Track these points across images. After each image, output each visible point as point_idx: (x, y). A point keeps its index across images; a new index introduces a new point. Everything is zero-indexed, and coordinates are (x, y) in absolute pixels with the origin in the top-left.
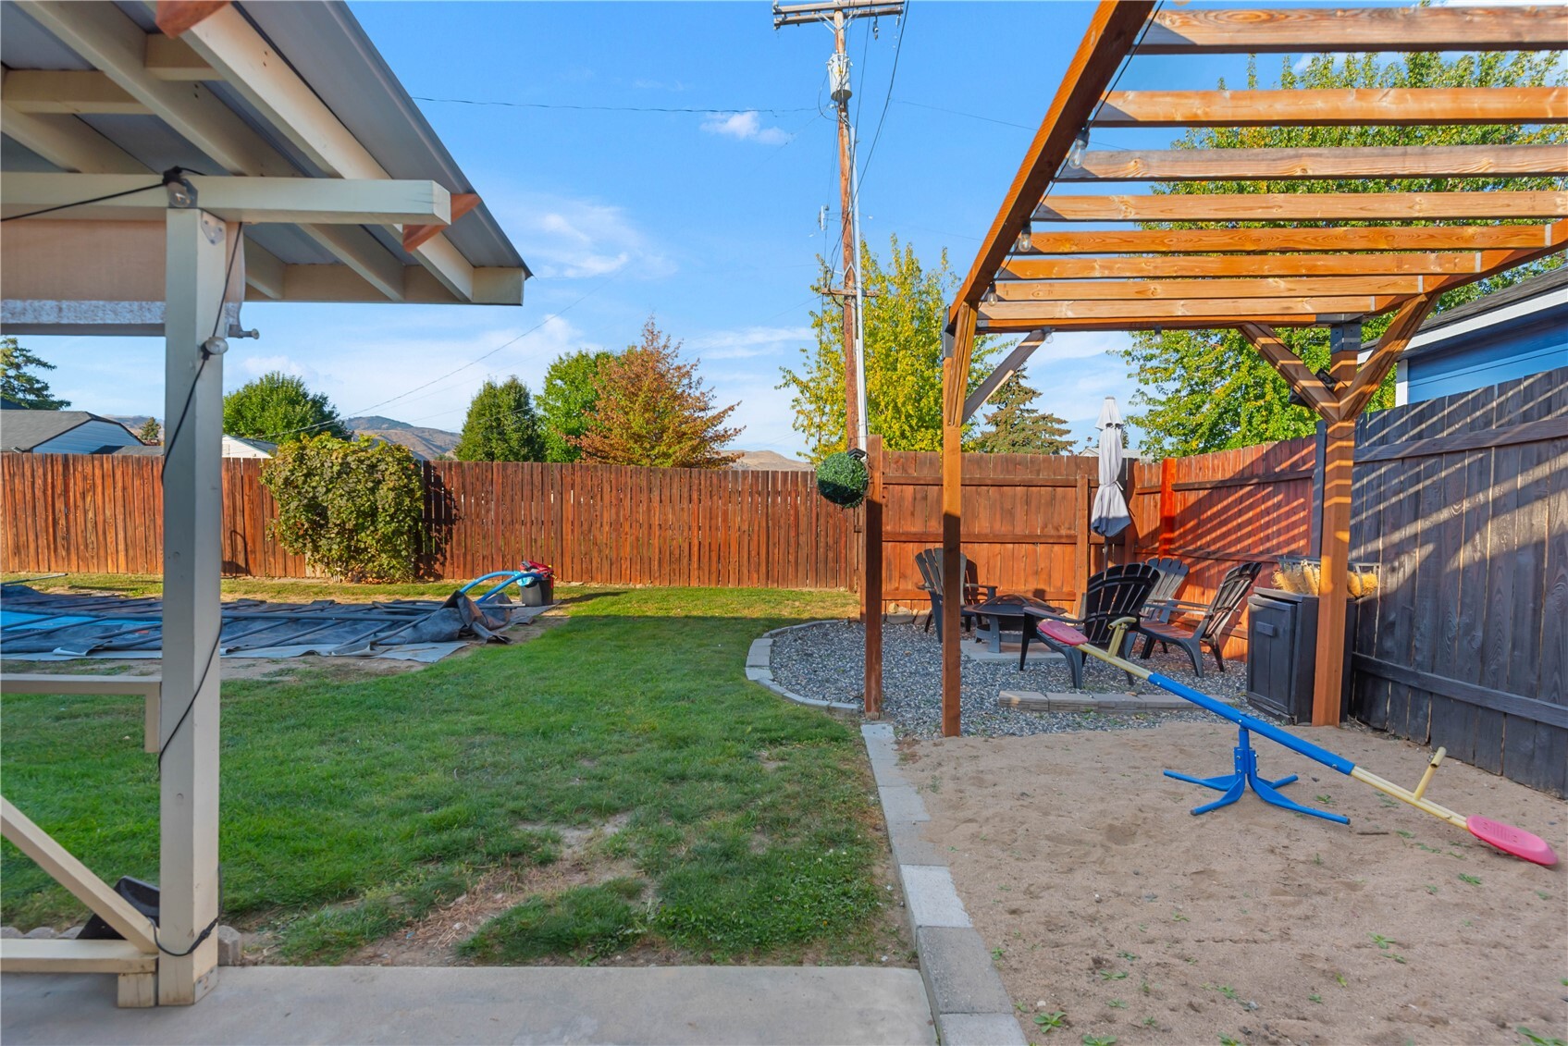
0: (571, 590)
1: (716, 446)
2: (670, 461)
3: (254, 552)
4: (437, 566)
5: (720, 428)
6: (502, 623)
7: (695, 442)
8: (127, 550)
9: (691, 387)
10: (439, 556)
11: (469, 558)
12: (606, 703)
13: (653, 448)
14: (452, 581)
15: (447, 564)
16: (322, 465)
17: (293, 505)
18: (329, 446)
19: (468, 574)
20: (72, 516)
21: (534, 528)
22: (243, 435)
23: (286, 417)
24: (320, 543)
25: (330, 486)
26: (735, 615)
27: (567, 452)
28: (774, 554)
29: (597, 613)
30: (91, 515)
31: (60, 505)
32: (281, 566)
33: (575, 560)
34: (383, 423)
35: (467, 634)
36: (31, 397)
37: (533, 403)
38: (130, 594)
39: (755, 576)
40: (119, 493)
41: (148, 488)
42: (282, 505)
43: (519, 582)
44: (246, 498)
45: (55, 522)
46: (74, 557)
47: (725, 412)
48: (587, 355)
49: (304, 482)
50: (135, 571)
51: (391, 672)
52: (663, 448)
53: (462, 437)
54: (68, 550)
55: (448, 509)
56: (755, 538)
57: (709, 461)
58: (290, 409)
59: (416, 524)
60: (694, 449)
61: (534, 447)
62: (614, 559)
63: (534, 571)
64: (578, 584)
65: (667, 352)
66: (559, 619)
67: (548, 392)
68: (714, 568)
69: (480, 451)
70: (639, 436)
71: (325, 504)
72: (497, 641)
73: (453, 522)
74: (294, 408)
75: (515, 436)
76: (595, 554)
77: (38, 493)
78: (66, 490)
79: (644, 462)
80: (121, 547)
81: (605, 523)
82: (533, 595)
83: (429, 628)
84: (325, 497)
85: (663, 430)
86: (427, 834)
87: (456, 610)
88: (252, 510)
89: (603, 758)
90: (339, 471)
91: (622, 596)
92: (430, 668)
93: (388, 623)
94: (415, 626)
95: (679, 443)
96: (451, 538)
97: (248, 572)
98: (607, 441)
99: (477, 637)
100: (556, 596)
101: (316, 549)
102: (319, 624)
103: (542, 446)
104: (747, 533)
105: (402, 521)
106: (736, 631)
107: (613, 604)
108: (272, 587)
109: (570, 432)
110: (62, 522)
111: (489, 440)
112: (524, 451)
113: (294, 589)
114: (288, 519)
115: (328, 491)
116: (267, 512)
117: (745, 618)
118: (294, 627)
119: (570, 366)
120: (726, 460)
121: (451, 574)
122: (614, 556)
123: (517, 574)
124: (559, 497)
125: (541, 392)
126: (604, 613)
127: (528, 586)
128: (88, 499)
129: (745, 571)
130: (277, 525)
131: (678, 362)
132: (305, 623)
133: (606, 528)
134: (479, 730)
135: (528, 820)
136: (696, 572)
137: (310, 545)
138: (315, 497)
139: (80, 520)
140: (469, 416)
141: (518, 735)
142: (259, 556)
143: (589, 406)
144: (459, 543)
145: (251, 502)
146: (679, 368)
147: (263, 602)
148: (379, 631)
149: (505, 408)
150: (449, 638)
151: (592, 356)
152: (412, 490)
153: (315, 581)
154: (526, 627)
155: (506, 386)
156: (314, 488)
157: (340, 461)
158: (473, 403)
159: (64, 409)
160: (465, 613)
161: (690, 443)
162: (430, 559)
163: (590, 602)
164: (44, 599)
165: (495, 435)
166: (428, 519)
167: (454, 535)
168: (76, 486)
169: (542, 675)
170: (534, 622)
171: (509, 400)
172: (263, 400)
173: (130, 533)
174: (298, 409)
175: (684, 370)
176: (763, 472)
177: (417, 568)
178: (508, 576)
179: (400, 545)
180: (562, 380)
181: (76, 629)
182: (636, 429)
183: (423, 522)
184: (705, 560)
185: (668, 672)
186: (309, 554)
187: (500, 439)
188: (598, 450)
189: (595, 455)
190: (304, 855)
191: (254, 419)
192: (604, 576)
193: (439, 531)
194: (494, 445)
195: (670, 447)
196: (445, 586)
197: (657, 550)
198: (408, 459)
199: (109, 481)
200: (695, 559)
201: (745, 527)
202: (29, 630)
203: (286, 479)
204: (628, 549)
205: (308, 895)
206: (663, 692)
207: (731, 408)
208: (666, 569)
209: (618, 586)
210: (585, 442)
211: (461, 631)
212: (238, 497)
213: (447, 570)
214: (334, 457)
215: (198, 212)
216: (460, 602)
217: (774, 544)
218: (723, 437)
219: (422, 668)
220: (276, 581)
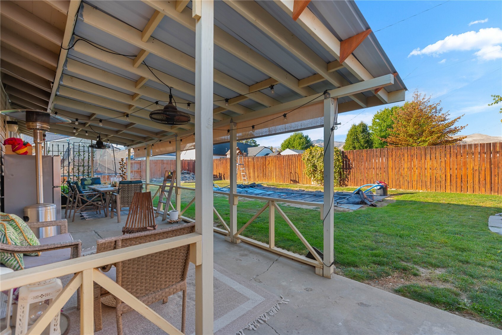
0: (392, 191)
1: (450, 135)
2: (427, 143)
3: (300, 178)
4: (346, 182)
5: (452, 127)
6: (372, 200)
7: (439, 135)
8: (275, 177)
9: (436, 113)
10: (346, 179)
11: (356, 180)
12: (421, 230)
13: (418, 139)
14: (351, 187)
15: (349, 181)
16: (316, 154)
17: (309, 165)
18: (317, 149)
19: (355, 185)
20: (266, 170)
21: (378, 170)
22: (290, 148)
23: (299, 142)
24: (315, 175)
25: (318, 160)
26: (475, 205)
27: (381, 144)
28: (495, 180)
29: (406, 200)
30: (269, 169)
31: (264, 167)
32: (306, 181)
33: (393, 181)
34: (320, 141)
35: (363, 203)
36: (254, 144)
37: (368, 129)
38: (277, 187)
39: (484, 189)
40: (274, 164)
41: (279, 162)
42: (307, 165)
43: (375, 188)
44: (298, 164)
45: (264, 171)
46: (267, 178)
47: (455, 120)
48: (388, 109)
49: (312, 159)
50: (277, 182)
51: (344, 211)
52: (423, 138)
53: (345, 143)
54: (266, 177)
55: (349, 165)
56: (483, 173)
57: (447, 142)
58: (300, 140)
59: (340, 170)
60: (438, 138)
61: (369, 144)
62: (409, 181)
63: (380, 184)
64: (394, 189)
65: (424, 101)
66: (392, 200)
67: (373, 124)
68: (459, 185)
69: (351, 146)
70: (412, 135)
71: (317, 165)
72: (372, 205)
73: (350, 169)
74: (301, 140)
75: (363, 140)
76: (401, 179)
77: (261, 165)
78: (265, 164)
79: (414, 145)
80: (275, 176)
81: (405, 168)
82: (381, 192)
83: (351, 200)
84: (317, 163)
85: (423, 131)
86: (373, 257)
87: (359, 195)
88: (300, 167)
89: (427, 248)
90: (320, 156)
91: (414, 194)
92: (355, 211)
93: (339, 198)
94: (347, 199)
95: (431, 136)
96: (350, 174)
97: (299, 183)
98: (397, 138)
99: (366, 204)
100: (388, 193)
101: (314, 177)
102: (320, 197)
103: (372, 143)
104: (478, 171)
105: (336, 169)
106: (478, 211)
107: (412, 197)
108: (305, 186)
109: (382, 137)
110: (265, 171)
111: (354, 143)
112: (366, 145)
113: (310, 187)
114: (308, 169)
115: (318, 161)
116: (303, 168)
117: (482, 206)
118: (315, 197)
119: (382, 114)
120: (456, 140)
121: (350, 185)
122: (409, 180)
123: (375, 185)
124: (387, 159)
125: (371, 125)
126: (410, 200)
127: (378, 189)
128: (269, 166)
129: (477, 187)
130: (305, 171)
131: (429, 104)
132: (317, 196)
133: (406, 170)
134: (377, 232)
135: (404, 261)
136: (449, 187)
137: (313, 176)
138: (314, 163)
139: (268, 170)
140: (347, 136)
141: (390, 235)
142: (301, 179)
143: (390, 127)
144: (353, 175)
145: (299, 165)
146: (431, 106)
147: (304, 190)
148: (337, 200)
149: (359, 132)
150: (357, 203)
151: (390, 109)
152: (339, 160)
153: (314, 185)
154: (381, 202)
155: (359, 125)
156: (314, 161)
157: (320, 153)
158: (349, 132)
159: (259, 146)
160: (362, 196)
161: (437, 135)
162: (344, 180)
163: (401, 196)
164: (264, 188)
165: (356, 141)
166: (343, 168)
167: (351, 173)
168: (267, 163)
169: (392, 218)
170: (383, 201)
171: (361, 129)
172: (294, 139)
173: (276, 173)
174: (302, 140)
175: (433, 106)
176: (487, 144)
177: (340, 183)
178: (372, 186)
179: (336, 176)
180: (378, 119)
181: (273, 194)
182: (410, 132)
183: (342, 169)
184: (454, 182)
185: (447, 223)
186: (312, 178)
187: (357, 142)
188: (394, 142)
189: (393, 144)
190: (342, 253)
191: (292, 144)
192: (405, 187)
193: (346, 172)
194: (355, 144)
195: (427, 138)
196: (349, 188)
197: (429, 178)
198: (338, 151)
199: (272, 161)
200: (449, 181)
201: (477, 168)
202: (266, 194)
203: (308, 159)
204: (416, 177)
205: (346, 263)
206: (447, 230)
207: (459, 118)
208: (434, 185)
209: (411, 191)
210: (389, 140)
211: (361, 202)
212: (297, 164)
213: (349, 184)
214: (319, 152)
215: (330, 98)
216: (360, 193)
217: (495, 175)
218: (455, 131)
219: (352, 211)
220: (305, 185)
